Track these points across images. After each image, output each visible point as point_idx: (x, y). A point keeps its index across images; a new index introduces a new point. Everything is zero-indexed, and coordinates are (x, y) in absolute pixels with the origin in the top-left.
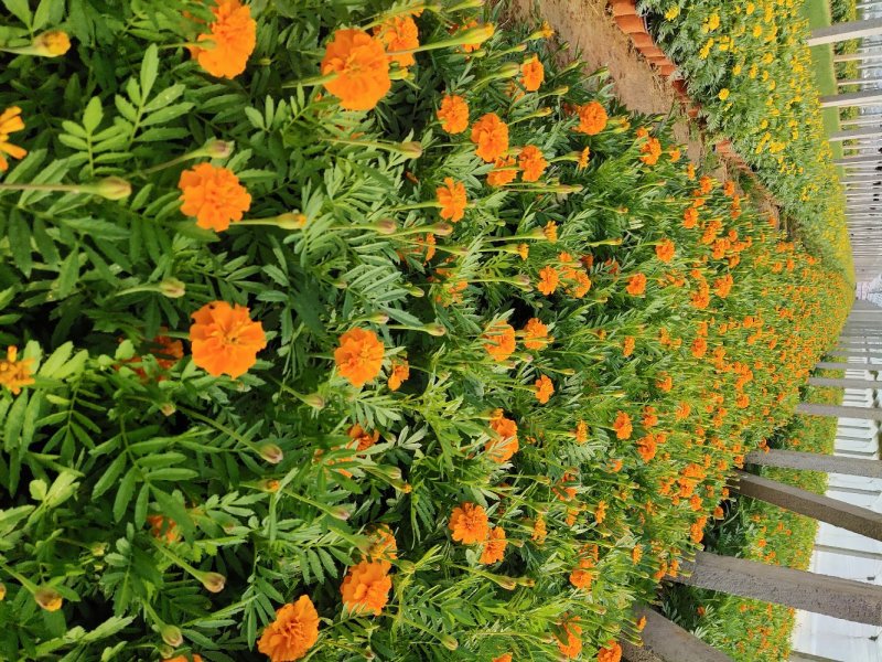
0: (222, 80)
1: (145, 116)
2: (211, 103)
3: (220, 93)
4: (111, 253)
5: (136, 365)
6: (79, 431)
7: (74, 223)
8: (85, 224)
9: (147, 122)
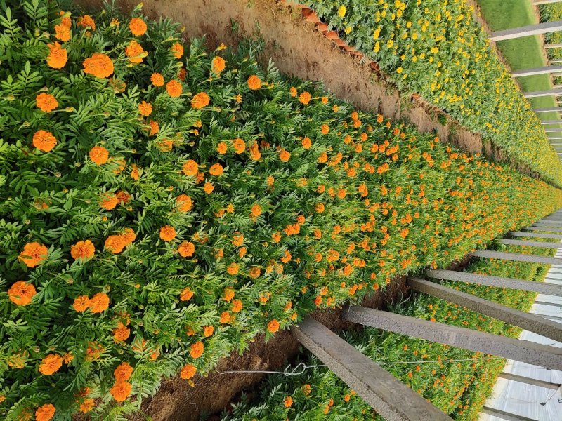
0: (57, 69)
1: (28, 80)
2: (54, 76)
3: (56, 73)
4: (16, 117)
5: (23, 149)
6: (7, 167)
7: (4, 108)
8: (7, 108)
9: (29, 81)
